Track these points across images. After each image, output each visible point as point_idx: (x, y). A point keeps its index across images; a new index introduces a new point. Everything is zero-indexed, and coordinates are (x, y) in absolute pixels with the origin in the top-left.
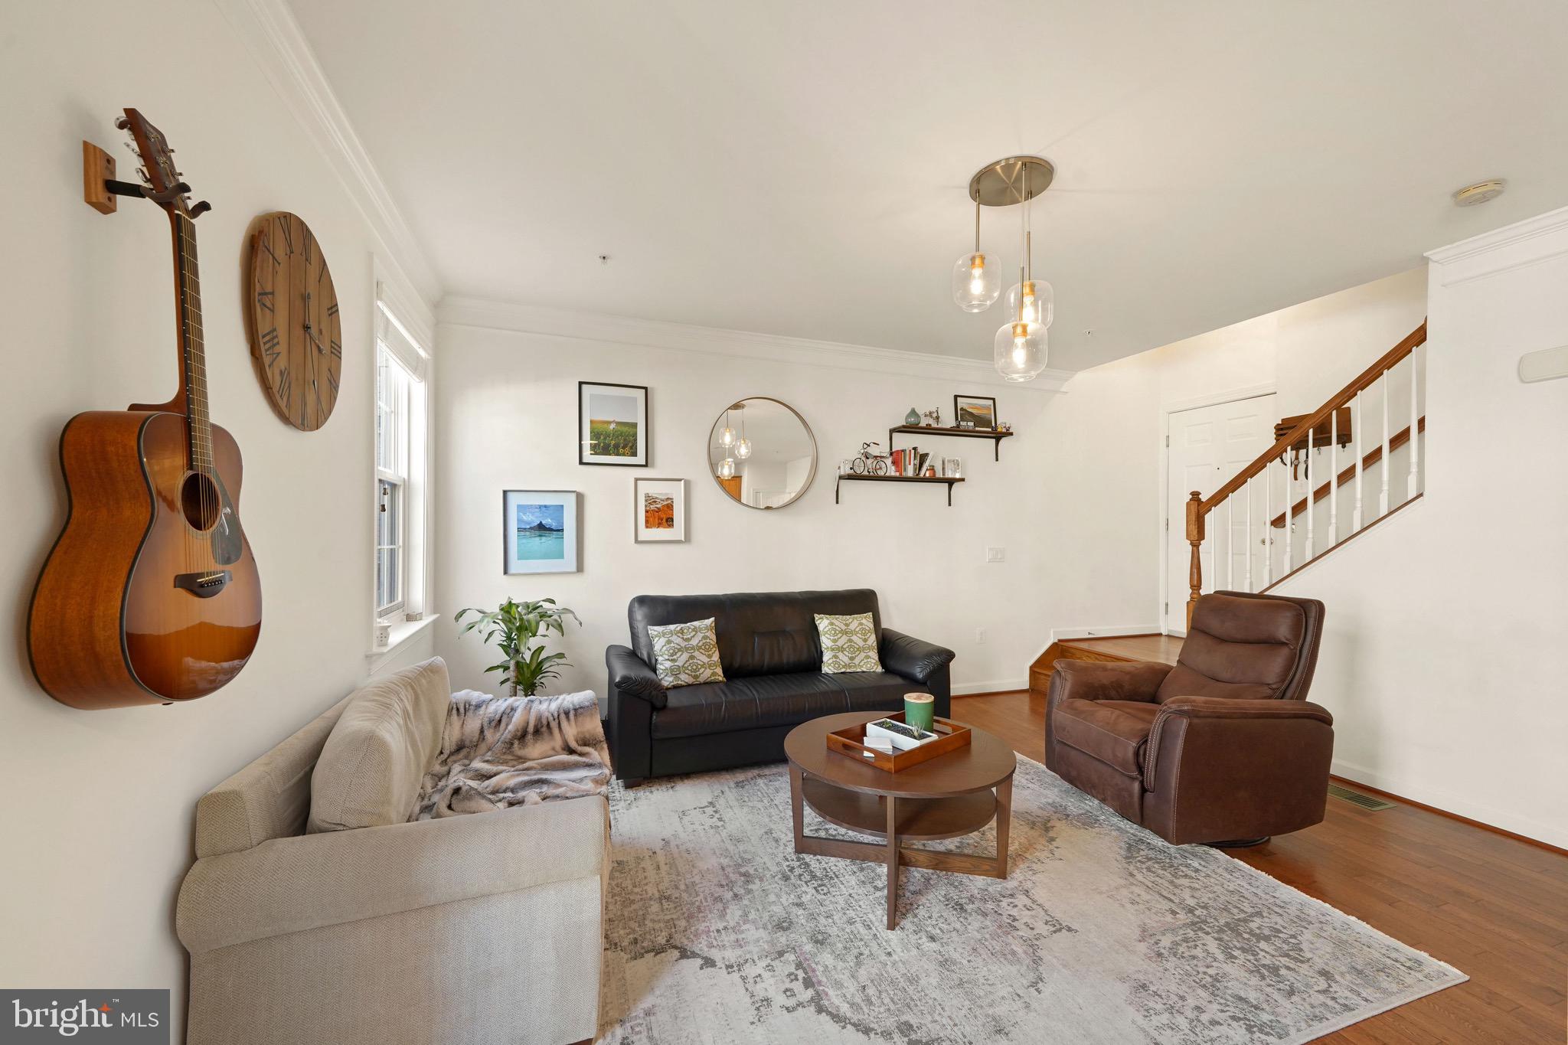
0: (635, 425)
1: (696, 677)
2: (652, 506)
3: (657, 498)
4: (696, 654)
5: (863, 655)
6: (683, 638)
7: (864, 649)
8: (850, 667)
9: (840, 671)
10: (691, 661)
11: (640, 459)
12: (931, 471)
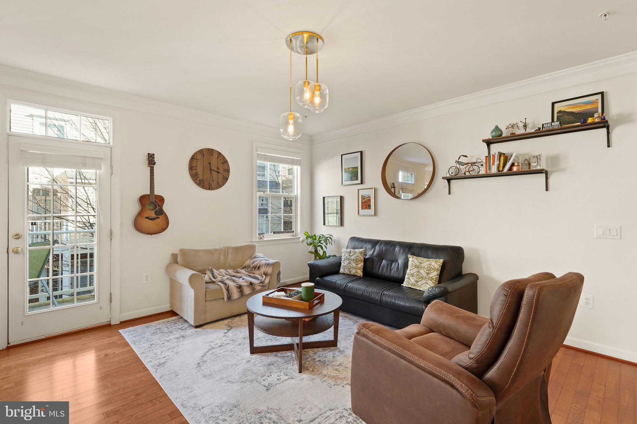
0: (357, 168)
1: (350, 272)
2: (363, 200)
3: (365, 197)
4: (352, 262)
5: (424, 281)
6: (349, 255)
7: (426, 278)
8: (414, 285)
9: (408, 286)
10: (349, 265)
11: (359, 181)
12: (518, 167)
